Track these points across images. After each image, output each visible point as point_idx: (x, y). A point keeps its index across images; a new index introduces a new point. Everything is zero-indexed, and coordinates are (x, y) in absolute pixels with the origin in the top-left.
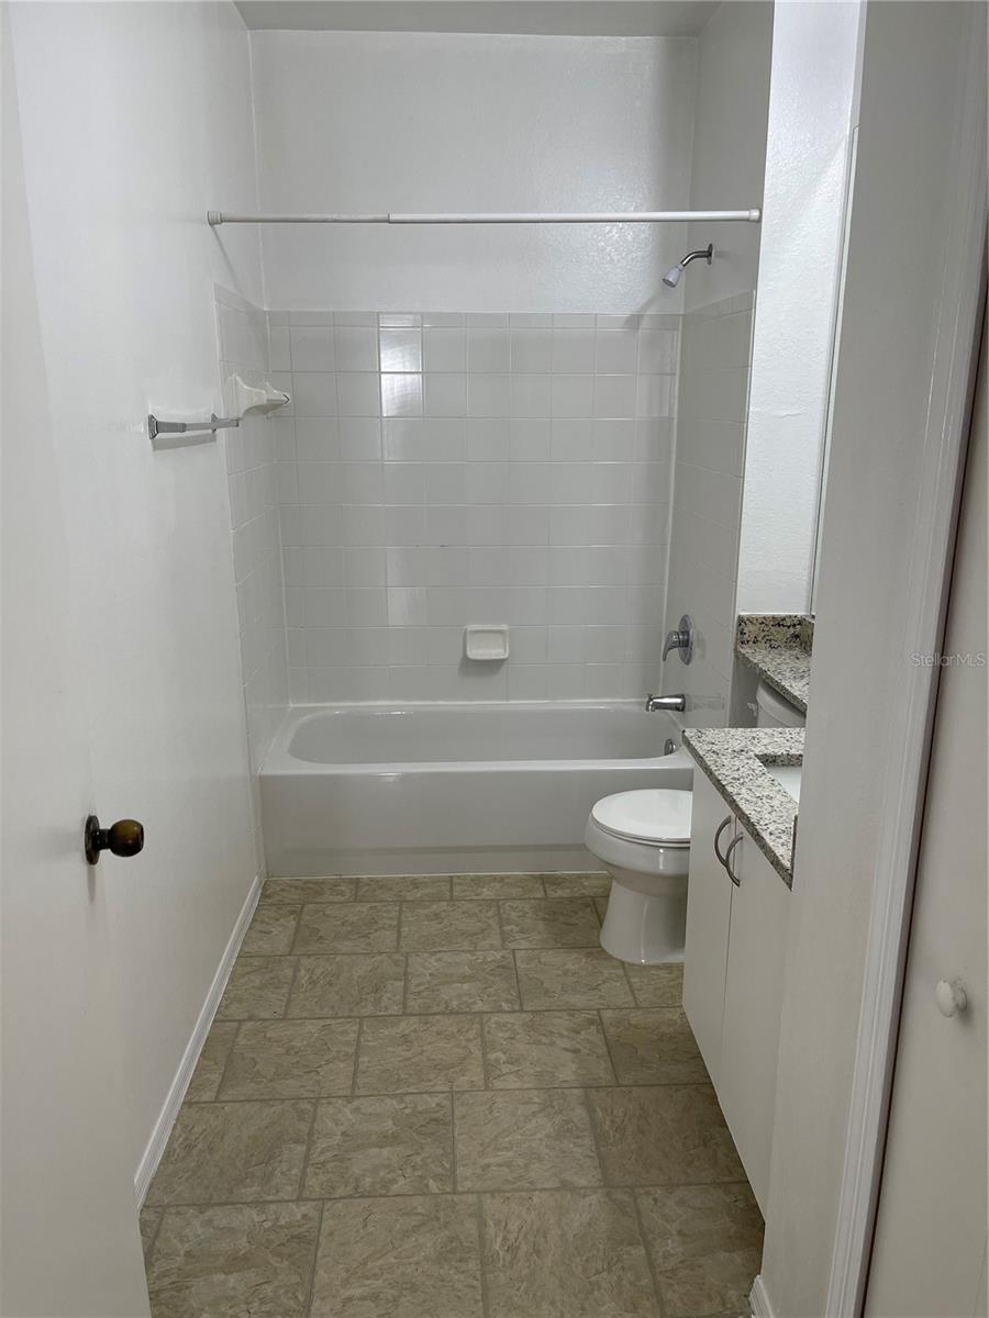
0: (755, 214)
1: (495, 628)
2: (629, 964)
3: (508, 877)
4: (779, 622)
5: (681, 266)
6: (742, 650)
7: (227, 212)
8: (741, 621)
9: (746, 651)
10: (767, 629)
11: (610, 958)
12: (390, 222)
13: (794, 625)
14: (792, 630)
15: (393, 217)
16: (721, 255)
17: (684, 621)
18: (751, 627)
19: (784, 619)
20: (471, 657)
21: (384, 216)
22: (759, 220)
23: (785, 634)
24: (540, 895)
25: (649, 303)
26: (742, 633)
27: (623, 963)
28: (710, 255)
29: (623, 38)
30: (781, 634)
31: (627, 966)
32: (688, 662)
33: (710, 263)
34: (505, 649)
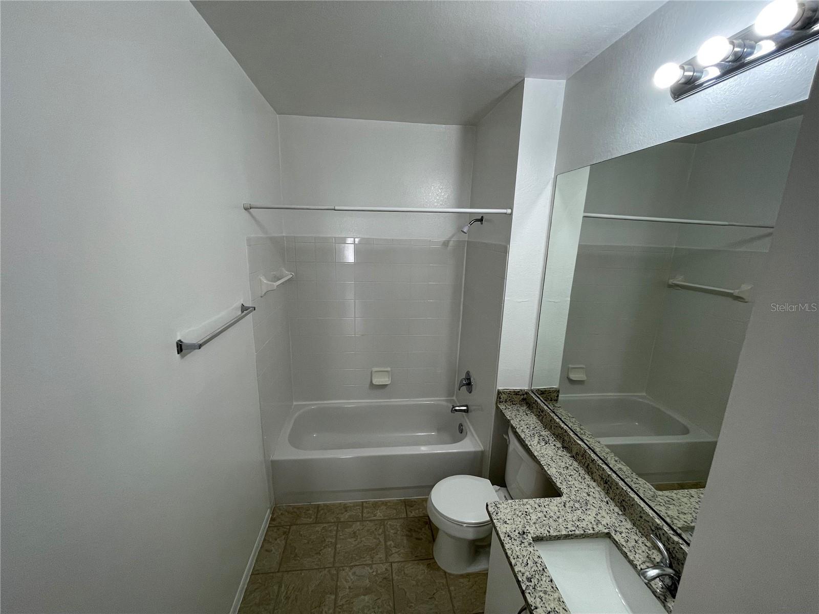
0: (509, 211)
1: (386, 369)
2: (448, 573)
3: (389, 502)
4: (516, 393)
5: (469, 225)
6: (499, 406)
7: (254, 204)
8: (499, 393)
9: (502, 407)
10: (511, 396)
11: (439, 568)
12: (335, 210)
13: (523, 395)
14: (522, 397)
15: (336, 208)
16: (487, 221)
17: (468, 373)
18: (504, 395)
19: (519, 392)
20: (375, 383)
21: (333, 207)
22: (511, 214)
23: (519, 398)
24: (404, 515)
25: (453, 236)
26: (500, 398)
27: (445, 572)
28: (482, 220)
29: (444, 126)
30: (517, 399)
31: (447, 574)
32: (470, 392)
33: (482, 224)
34: (389, 378)
